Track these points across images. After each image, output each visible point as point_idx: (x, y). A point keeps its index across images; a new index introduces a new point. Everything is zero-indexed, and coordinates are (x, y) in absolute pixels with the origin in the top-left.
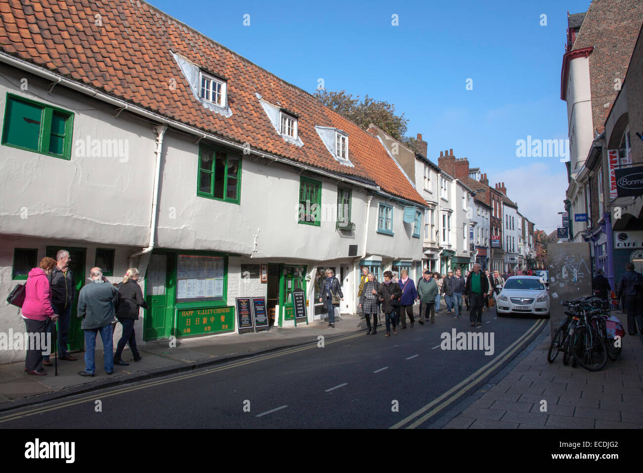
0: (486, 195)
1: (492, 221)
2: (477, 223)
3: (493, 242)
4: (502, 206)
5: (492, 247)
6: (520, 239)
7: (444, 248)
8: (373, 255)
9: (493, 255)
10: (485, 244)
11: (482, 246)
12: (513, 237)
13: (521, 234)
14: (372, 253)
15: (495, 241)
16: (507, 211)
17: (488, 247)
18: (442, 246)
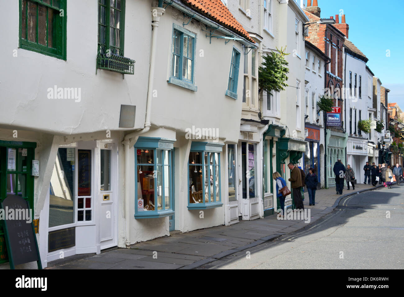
0: (319, 35)
1: (327, 80)
2: (309, 82)
3: (330, 118)
4: (344, 55)
5: (326, 127)
6: (370, 114)
7: (270, 123)
8: (161, 127)
9: (330, 141)
10: (318, 121)
11: (312, 122)
12: (360, 112)
13: (371, 106)
14: (161, 125)
15: (333, 116)
16: (351, 64)
17: (320, 126)
18: (266, 119)
